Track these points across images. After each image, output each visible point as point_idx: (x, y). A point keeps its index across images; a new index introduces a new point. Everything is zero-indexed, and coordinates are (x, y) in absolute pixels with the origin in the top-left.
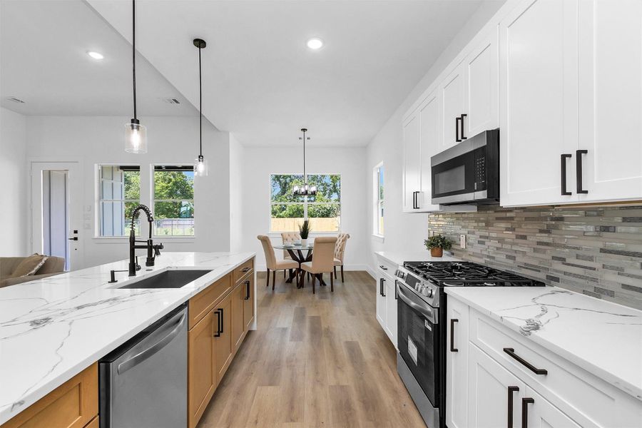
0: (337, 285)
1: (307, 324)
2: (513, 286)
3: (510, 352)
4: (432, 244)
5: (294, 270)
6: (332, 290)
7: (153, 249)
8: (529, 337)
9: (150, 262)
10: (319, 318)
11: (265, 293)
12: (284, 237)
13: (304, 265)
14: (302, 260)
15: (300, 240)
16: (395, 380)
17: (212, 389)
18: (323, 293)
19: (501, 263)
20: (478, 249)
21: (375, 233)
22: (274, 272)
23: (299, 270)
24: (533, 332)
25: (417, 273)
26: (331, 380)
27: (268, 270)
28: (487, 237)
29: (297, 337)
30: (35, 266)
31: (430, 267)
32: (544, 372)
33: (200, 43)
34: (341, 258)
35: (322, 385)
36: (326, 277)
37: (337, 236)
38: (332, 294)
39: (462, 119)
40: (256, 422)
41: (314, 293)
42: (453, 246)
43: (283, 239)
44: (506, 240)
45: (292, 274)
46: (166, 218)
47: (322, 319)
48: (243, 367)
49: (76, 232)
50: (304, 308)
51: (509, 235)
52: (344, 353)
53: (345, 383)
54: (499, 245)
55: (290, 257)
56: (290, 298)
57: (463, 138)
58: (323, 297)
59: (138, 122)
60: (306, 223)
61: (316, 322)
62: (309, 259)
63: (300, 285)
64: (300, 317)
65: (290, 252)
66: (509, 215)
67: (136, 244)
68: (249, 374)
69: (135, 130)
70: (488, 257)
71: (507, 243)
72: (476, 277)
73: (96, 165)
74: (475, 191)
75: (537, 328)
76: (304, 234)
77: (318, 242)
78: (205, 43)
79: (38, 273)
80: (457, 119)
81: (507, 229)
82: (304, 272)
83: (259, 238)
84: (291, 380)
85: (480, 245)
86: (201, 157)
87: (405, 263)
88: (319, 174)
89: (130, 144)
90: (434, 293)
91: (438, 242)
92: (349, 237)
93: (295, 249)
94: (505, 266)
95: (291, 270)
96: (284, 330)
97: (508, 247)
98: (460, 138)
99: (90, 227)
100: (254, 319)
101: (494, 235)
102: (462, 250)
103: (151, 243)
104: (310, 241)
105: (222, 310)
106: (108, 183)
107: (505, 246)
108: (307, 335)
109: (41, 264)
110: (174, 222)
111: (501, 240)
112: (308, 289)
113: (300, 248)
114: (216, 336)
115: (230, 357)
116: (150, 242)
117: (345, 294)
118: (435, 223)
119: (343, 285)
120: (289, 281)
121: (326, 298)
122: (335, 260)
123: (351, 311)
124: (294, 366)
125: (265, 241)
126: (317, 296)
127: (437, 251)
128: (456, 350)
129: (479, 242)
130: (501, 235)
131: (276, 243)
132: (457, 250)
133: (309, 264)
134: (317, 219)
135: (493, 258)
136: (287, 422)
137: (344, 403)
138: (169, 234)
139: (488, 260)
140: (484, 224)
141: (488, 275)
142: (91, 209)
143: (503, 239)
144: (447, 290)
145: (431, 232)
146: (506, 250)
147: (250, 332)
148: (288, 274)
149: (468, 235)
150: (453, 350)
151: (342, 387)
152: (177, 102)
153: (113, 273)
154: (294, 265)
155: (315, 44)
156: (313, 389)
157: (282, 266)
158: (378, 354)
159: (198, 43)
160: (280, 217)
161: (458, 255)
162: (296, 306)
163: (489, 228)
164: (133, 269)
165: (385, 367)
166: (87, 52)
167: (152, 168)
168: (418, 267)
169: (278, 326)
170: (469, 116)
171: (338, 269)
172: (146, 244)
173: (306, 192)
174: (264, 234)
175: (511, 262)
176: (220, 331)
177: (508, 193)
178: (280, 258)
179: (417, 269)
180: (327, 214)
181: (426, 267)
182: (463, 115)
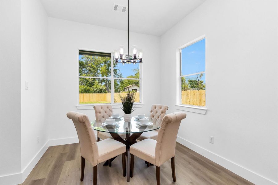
12: (97, 110)
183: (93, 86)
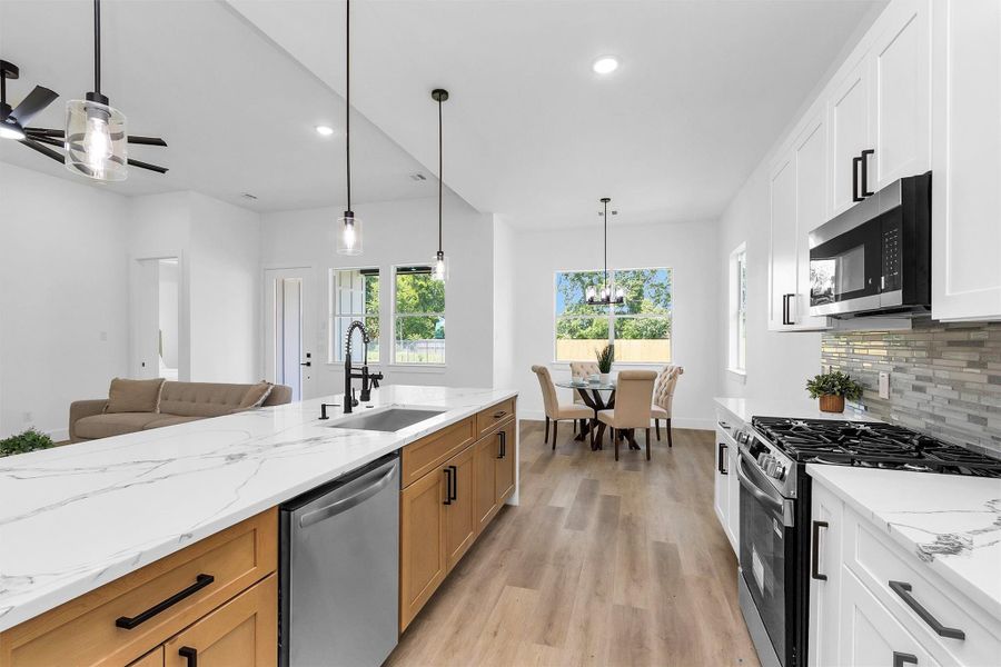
0: (659, 449)
1: (596, 507)
2: (974, 475)
3: (902, 589)
4: (821, 388)
5: (588, 421)
6: (649, 458)
7: (371, 379)
8: (930, 564)
9: (366, 396)
10: (617, 499)
11: (540, 453)
12: (575, 369)
13: (603, 415)
14: (599, 406)
15: (597, 375)
16: (731, 616)
17: (440, 575)
18: (633, 461)
19: (956, 429)
20: (911, 400)
21: (732, 366)
22: (556, 422)
23: (595, 422)
24: (939, 557)
25: (769, 437)
26: (618, 596)
27: (548, 418)
28: (930, 380)
29: (578, 524)
30: (261, 396)
31: (864, 432)
32: (959, 635)
33: (440, 95)
34: (667, 404)
35: (604, 601)
36: (639, 436)
37: (659, 370)
38: (649, 465)
39: (864, 159)
40: (495, 634)
41: (617, 460)
42: (866, 394)
43: (573, 372)
44: (968, 386)
45: (585, 428)
46: (421, 339)
47: (622, 502)
48: (490, 555)
49: (309, 356)
50: (596, 481)
51: (975, 377)
52: (648, 558)
53: (640, 605)
54: (954, 395)
55: (582, 401)
56: (577, 464)
57: (865, 193)
58: (633, 467)
59: (352, 215)
60: (611, 347)
61: (611, 504)
62: (611, 405)
63: (597, 445)
64: (587, 494)
65: (583, 392)
66: (973, 336)
67: (353, 372)
68: (497, 566)
69: (349, 226)
70: (933, 416)
71: (969, 391)
72: (883, 452)
73: (330, 270)
74: (882, 291)
75: (955, 549)
76: (605, 365)
77: (623, 378)
78: (446, 93)
79: (265, 404)
80: (856, 160)
81: (971, 364)
82: (602, 426)
83: (534, 369)
84: (556, 585)
85: (917, 394)
86: (440, 253)
87: (755, 419)
88: (647, 268)
89: (342, 244)
90: (787, 473)
91: (834, 386)
92: (682, 372)
93: (589, 388)
94: (965, 435)
95: (583, 421)
96: (559, 510)
97: (973, 399)
98: (860, 196)
99: (323, 349)
100: (514, 489)
101: (943, 374)
102: (883, 402)
103: (367, 371)
104: (613, 376)
105: (455, 468)
106: (346, 292)
107: (966, 397)
108: (593, 520)
109: (267, 394)
110: (430, 345)
111: (958, 386)
112: (608, 452)
113: (597, 387)
114: (445, 503)
115: (471, 537)
116: (365, 369)
117: (670, 466)
118: (834, 350)
119: (670, 452)
120: (581, 438)
121: (635, 469)
122: (654, 408)
123: (674, 494)
124: (563, 566)
125: (542, 374)
126: (621, 465)
127: (831, 401)
128: (824, 578)
129: (916, 389)
130: (956, 376)
131: (560, 377)
132: (873, 401)
133: (610, 413)
134: (643, 341)
135: (943, 419)
136: (537, 643)
137: (632, 635)
138: (424, 361)
139: (932, 422)
140: (924, 354)
141: (918, 449)
142: (325, 326)
143: (963, 383)
144: (811, 468)
145: (827, 367)
146: (968, 405)
147: (506, 508)
148: (578, 427)
149: (894, 375)
150: (816, 576)
151: (635, 611)
152: (422, 178)
153: (324, 407)
154: (588, 413)
155: (606, 67)
156: (588, 604)
157: (568, 413)
158: (710, 571)
159: (437, 94)
160: (582, 337)
161: (874, 411)
162: (585, 477)
163: (935, 361)
164: (349, 405)
165: (718, 593)
166: (316, 127)
167: (393, 271)
168: (773, 427)
169: (550, 504)
170: (878, 153)
171: (663, 424)
172: (360, 372)
173: (608, 299)
174: (541, 364)
175: (977, 428)
176: (450, 498)
177: (948, 294)
178: (566, 400)
179: (770, 431)
180: (658, 334)
181: (855, 431)
182: (865, 153)
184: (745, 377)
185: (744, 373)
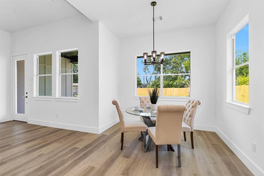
12: (141, 100)
18: (169, 167)
22: (123, 134)
34: (191, 123)
49: (27, 93)
73: (34, 55)
77: (161, 111)
92: (199, 104)
99: (31, 90)
122: (184, 125)
142: (32, 80)
157: (130, 129)
183: (176, 81)
184: (250, 110)
185: (248, 107)
